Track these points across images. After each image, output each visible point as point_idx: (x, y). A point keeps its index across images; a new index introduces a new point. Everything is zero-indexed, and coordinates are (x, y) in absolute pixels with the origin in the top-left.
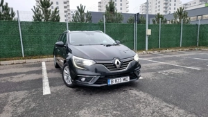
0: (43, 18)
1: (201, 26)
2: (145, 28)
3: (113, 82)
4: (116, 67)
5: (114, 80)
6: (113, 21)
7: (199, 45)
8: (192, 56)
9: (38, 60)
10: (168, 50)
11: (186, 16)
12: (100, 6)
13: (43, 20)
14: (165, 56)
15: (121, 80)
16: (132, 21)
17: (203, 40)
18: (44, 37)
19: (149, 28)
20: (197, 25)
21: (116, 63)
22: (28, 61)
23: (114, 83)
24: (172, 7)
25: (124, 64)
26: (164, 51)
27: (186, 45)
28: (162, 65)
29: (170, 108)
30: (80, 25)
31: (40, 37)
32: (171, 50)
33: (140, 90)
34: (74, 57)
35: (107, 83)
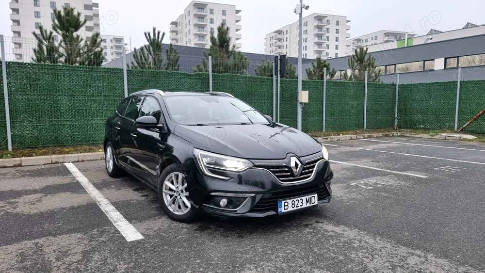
0: (61, 55)
1: (401, 86)
2: (296, 88)
3: (287, 206)
4: (292, 175)
5: (290, 201)
7: (399, 127)
8: (394, 148)
9: (54, 157)
10: (341, 136)
11: (371, 65)
12: (176, 32)
13: (63, 59)
14: (343, 149)
15: (302, 202)
16: (267, 72)
17: (406, 115)
18: (65, 102)
19: (303, 89)
20: (394, 85)
21: (293, 165)
22: (26, 160)
23: (290, 209)
24: (332, 43)
25: (307, 167)
26: (336, 138)
27: (375, 126)
28: (348, 169)
29: (419, 256)
30: (156, 75)
31: (56, 101)
32: (349, 136)
33: (338, 223)
34: (198, 153)
35: (276, 209)
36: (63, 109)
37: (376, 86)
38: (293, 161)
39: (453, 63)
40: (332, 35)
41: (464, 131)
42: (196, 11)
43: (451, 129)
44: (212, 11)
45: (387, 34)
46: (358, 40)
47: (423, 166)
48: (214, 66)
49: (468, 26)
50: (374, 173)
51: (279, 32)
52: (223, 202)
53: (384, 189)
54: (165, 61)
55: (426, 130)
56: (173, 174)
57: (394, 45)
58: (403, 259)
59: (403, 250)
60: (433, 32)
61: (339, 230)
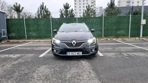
2: (141, 19)
3: (70, 54)
4: (72, 46)
6: (112, 14)
12: (120, 2)
25: (79, 44)
35: (66, 54)
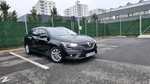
3: (88, 55)
4: (88, 47)
7: (106, 35)
9: (5, 51)
11: (97, 18)
15: (91, 54)
16: (69, 21)
17: (108, 32)
19: (80, 26)
20: (104, 24)
25: (92, 45)
27: (100, 35)
33: (100, 59)
34: (62, 43)
35: (85, 56)
36: (6, 35)
37: (99, 24)
38: (88, 43)
39: (117, 17)
40: (83, 10)
41: (123, 35)
42: (41, 3)
43: (120, 35)
44: (46, 3)
45: (99, 10)
46: (91, 11)
47: (116, 44)
48: (53, 20)
49: (120, 7)
50: (104, 47)
51: (68, 10)
52: (71, 55)
53: (108, 50)
54: (38, 19)
55: (113, 36)
56: (54, 50)
57: (101, 13)
58: (119, 64)
59: (118, 63)
60: (111, 9)
61: (101, 60)
